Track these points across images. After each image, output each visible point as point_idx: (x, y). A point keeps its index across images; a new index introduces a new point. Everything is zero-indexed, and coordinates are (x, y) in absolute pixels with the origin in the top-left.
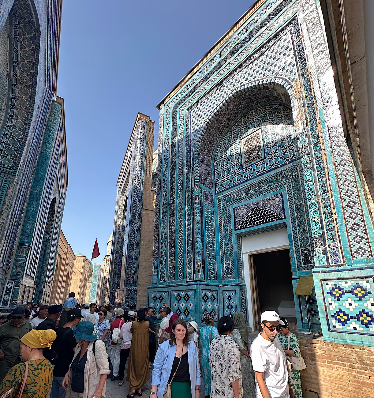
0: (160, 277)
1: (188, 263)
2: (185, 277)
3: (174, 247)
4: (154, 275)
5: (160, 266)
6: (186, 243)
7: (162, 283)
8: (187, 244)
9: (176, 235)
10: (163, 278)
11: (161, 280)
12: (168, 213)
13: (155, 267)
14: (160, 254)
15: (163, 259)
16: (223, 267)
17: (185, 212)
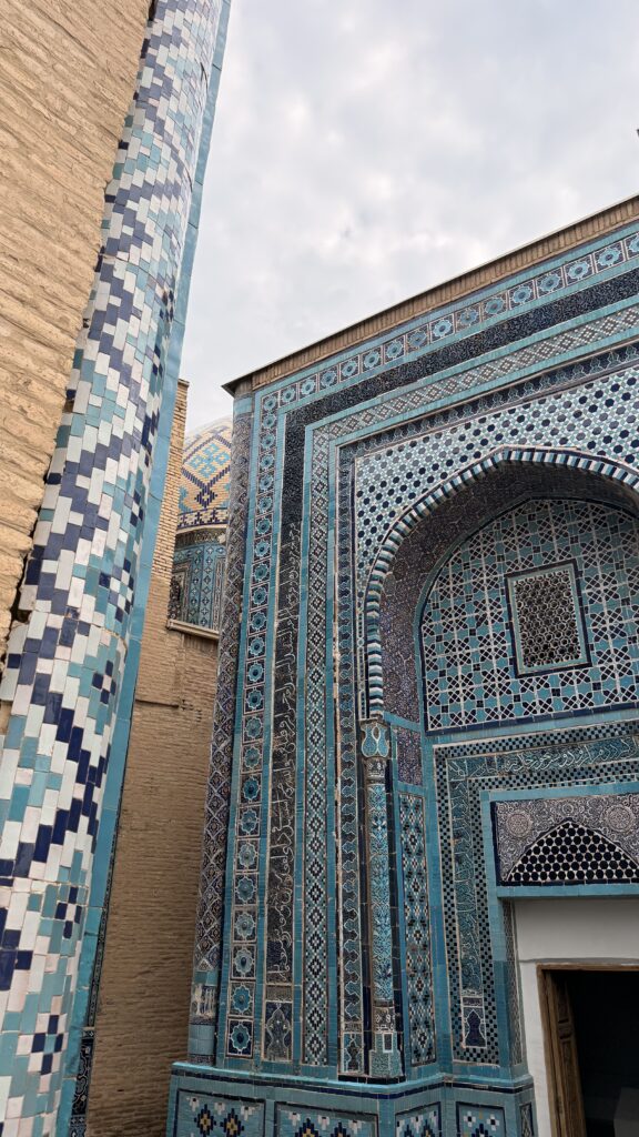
0: (228, 1036)
1: (346, 1004)
2: (331, 1057)
3: (289, 928)
4: (204, 1022)
5: (230, 988)
6: (338, 924)
7: (236, 1064)
8: (341, 927)
9: (299, 882)
10: (240, 1039)
11: (232, 1050)
12: (265, 788)
13: (204, 988)
14: (230, 943)
15: (243, 963)
16: (456, 1010)
17: (336, 804)
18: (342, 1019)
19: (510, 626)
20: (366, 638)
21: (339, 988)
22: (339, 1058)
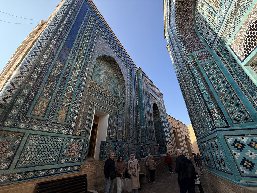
1: (205, 114)
3: (195, 105)
7: (201, 135)
8: (198, 99)
9: (192, 95)
10: (200, 130)
14: (193, 113)
15: (195, 116)
19: (210, 7)
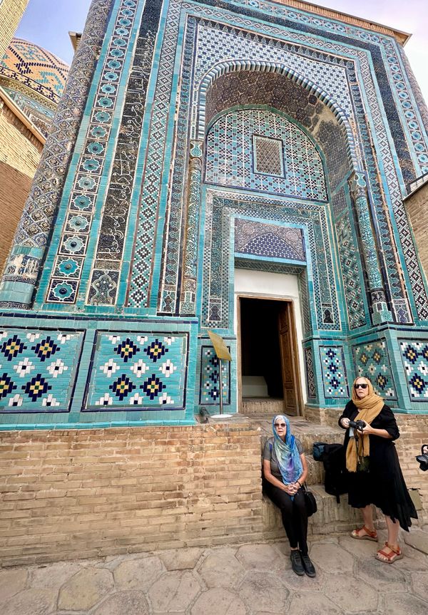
0: (49, 290)
2: (152, 303)
4: (22, 280)
5: (56, 259)
7: (59, 306)
8: (167, 233)
9: (134, 206)
10: (62, 292)
11: (52, 297)
13: (26, 258)
14: (60, 230)
15: (73, 245)
16: (205, 304)
17: (171, 172)
18: (163, 282)
19: (252, 153)
20: (198, 103)
21: (162, 265)
22: (159, 303)
